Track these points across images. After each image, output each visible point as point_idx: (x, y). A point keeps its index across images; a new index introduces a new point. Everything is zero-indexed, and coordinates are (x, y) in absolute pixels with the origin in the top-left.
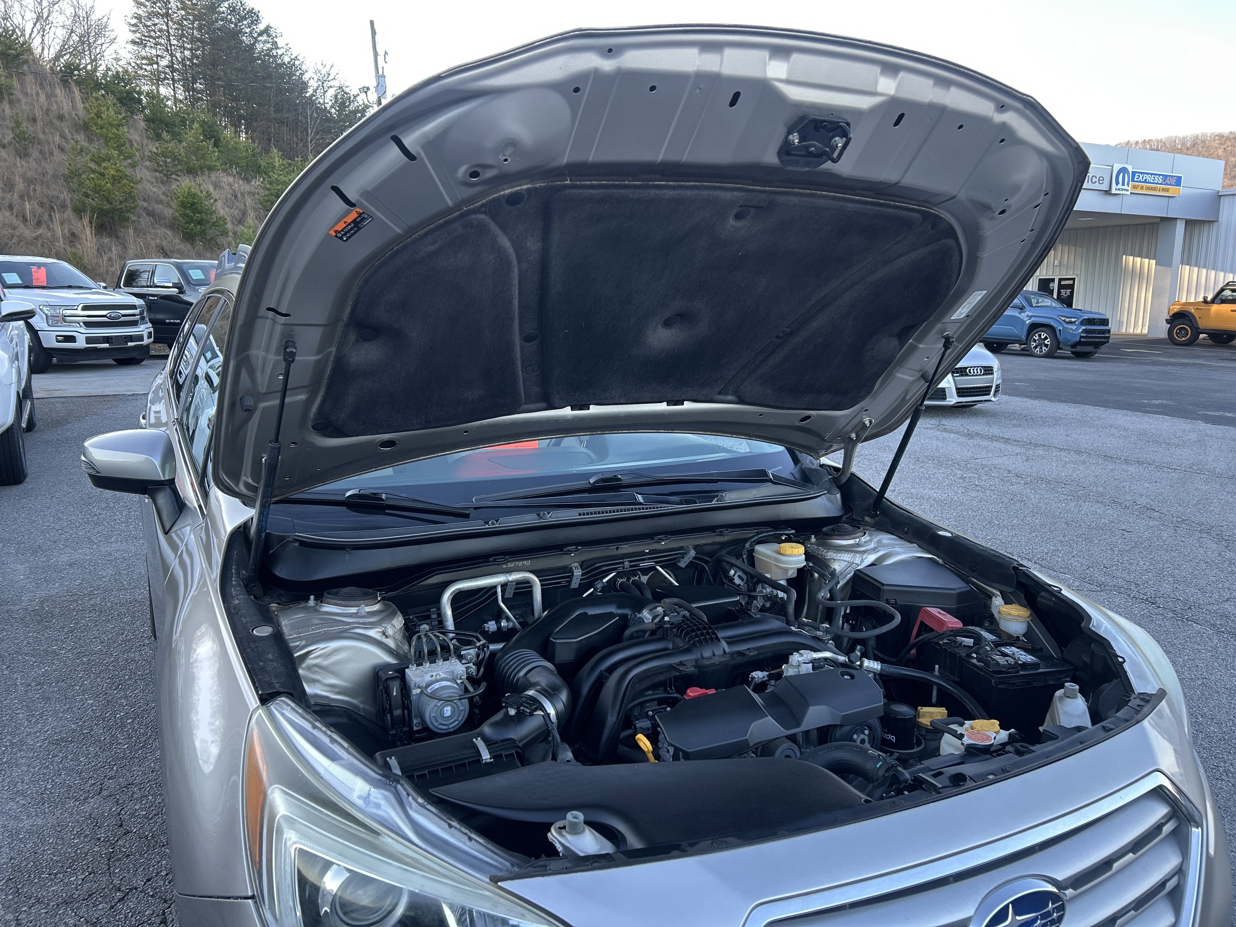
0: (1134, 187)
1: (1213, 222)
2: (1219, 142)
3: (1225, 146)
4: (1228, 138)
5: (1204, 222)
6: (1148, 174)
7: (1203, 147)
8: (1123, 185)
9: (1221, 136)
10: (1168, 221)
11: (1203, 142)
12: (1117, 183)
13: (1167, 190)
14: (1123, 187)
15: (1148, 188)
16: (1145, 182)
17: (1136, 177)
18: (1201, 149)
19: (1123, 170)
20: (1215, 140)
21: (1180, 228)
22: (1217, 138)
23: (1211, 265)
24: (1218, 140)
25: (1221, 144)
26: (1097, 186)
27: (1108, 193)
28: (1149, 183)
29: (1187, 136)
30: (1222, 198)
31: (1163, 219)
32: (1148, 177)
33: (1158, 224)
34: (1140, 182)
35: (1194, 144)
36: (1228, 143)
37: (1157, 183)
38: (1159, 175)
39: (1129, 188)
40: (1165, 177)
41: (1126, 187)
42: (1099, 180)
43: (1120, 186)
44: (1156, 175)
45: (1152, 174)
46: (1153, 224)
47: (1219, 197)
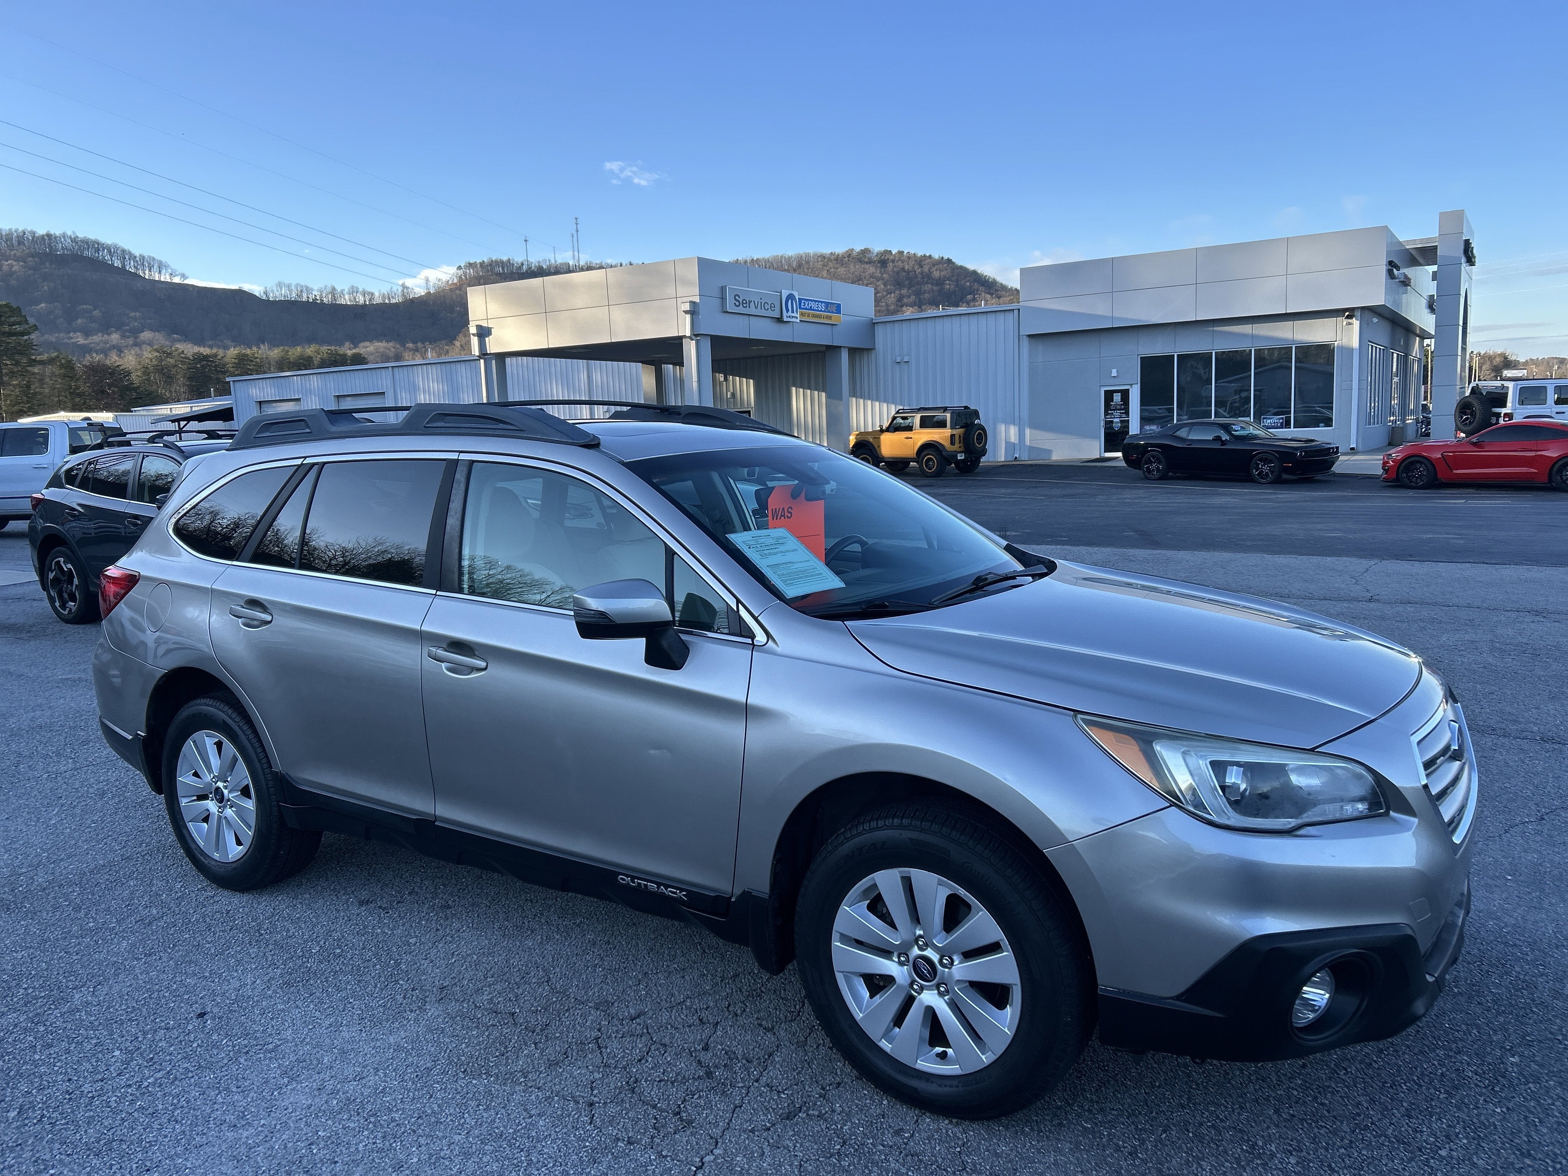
0: (802, 314)
1: (871, 349)
2: (822, 263)
3: (827, 268)
4: (829, 260)
5: (862, 350)
6: (812, 301)
7: (808, 269)
8: (793, 312)
9: (823, 257)
10: (833, 349)
11: (808, 262)
12: (787, 311)
13: (830, 318)
14: (793, 315)
15: (814, 316)
16: (811, 309)
17: (803, 304)
18: (806, 270)
19: (791, 297)
20: (818, 262)
21: (845, 355)
22: (820, 259)
23: (875, 397)
24: (821, 261)
25: (824, 265)
26: (770, 313)
27: (780, 320)
28: (813, 310)
29: (792, 257)
30: (876, 325)
31: (829, 348)
32: (812, 304)
33: (824, 352)
34: (806, 309)
35: (800, 266)
36: (830, 264)
37: (821, 311)
38: (822, 302)
39: (798, 316)
40: (827, 304)
41: (795, 314)
42: (771, 307)
43: (790, 314)
44: (819, 302)
45: (815, 301)
46: (818, 352)
47: (873, 324)
